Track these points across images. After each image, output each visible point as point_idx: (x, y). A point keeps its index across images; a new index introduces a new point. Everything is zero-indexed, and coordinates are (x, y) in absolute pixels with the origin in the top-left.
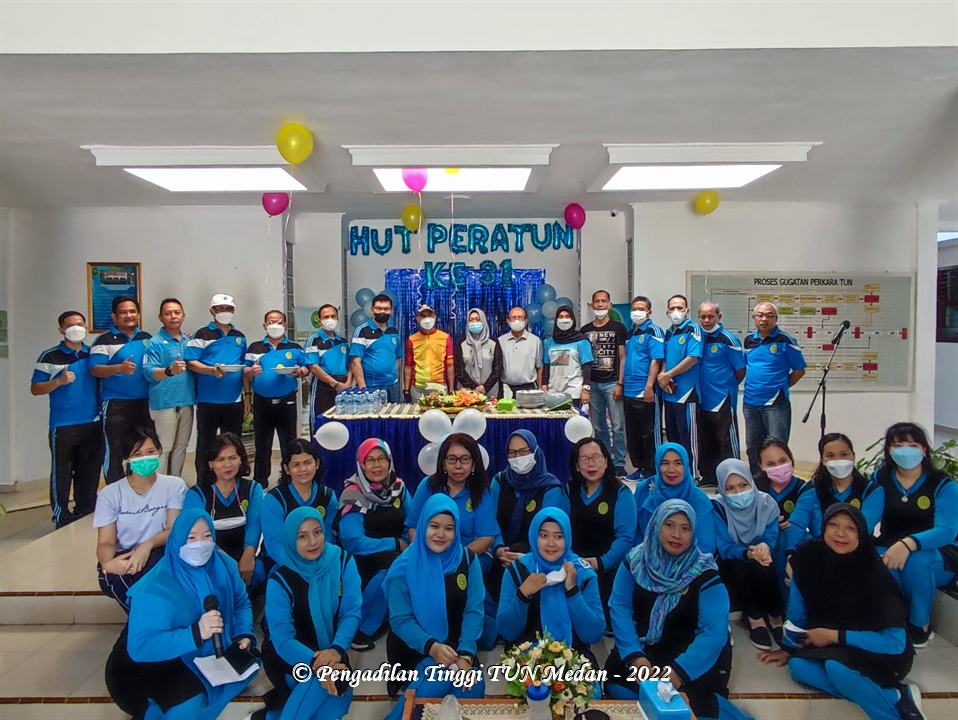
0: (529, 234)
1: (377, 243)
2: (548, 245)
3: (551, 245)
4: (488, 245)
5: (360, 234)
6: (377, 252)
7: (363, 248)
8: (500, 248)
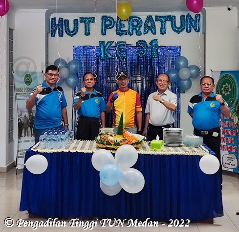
0: (170, 22)
1: (68, 28)
2: (183, 30)
3: (185, 30)
4: (142, 29)
5: (57, 23)
6: (68, 34)
7: (59, 32)
8: (150, 32)
